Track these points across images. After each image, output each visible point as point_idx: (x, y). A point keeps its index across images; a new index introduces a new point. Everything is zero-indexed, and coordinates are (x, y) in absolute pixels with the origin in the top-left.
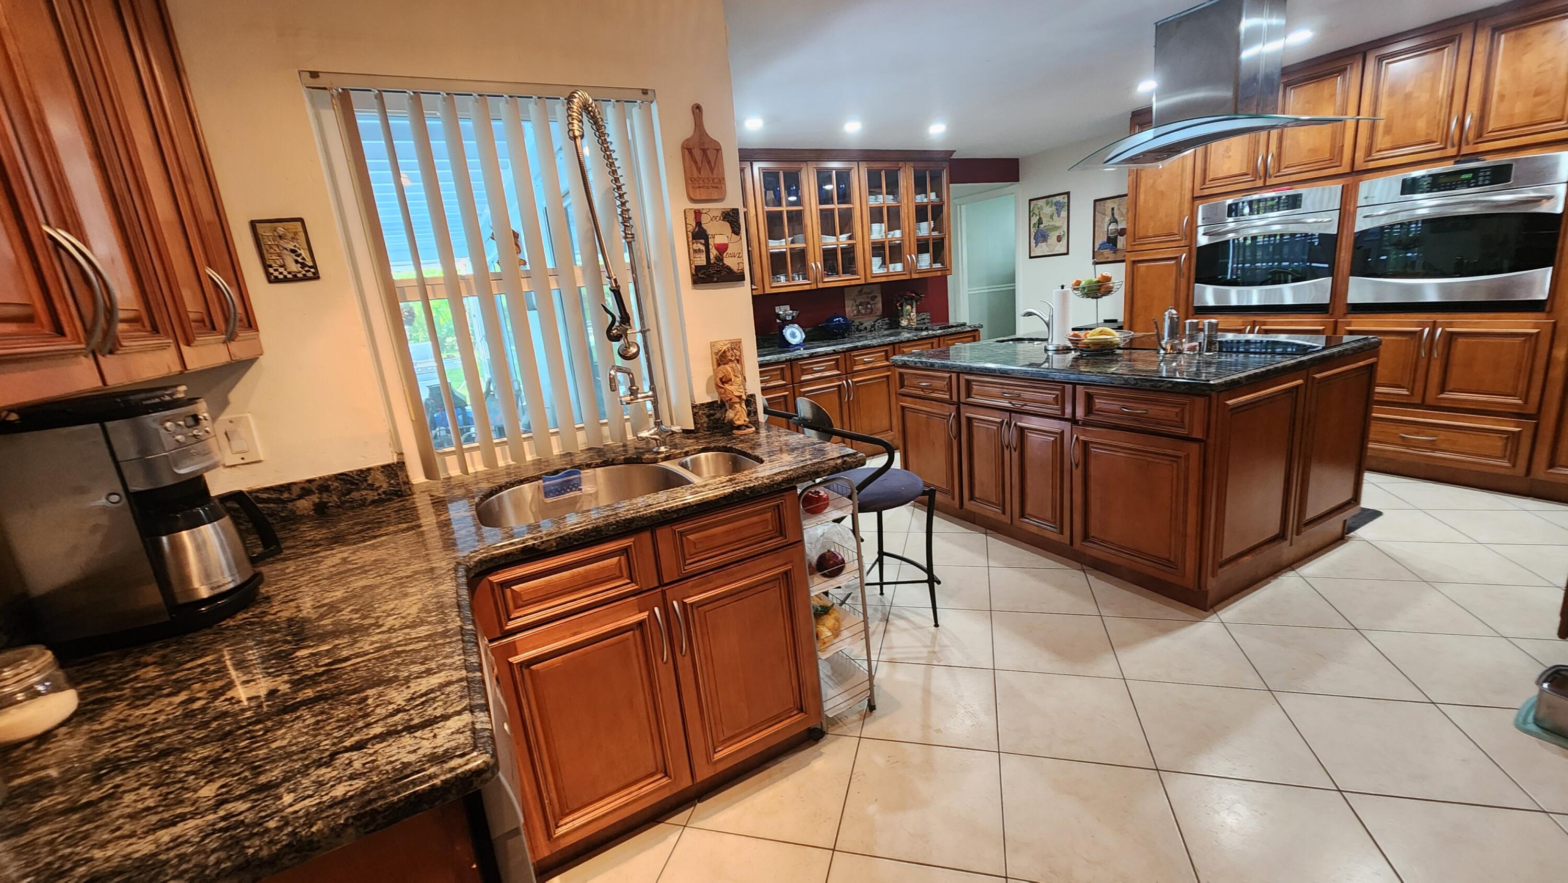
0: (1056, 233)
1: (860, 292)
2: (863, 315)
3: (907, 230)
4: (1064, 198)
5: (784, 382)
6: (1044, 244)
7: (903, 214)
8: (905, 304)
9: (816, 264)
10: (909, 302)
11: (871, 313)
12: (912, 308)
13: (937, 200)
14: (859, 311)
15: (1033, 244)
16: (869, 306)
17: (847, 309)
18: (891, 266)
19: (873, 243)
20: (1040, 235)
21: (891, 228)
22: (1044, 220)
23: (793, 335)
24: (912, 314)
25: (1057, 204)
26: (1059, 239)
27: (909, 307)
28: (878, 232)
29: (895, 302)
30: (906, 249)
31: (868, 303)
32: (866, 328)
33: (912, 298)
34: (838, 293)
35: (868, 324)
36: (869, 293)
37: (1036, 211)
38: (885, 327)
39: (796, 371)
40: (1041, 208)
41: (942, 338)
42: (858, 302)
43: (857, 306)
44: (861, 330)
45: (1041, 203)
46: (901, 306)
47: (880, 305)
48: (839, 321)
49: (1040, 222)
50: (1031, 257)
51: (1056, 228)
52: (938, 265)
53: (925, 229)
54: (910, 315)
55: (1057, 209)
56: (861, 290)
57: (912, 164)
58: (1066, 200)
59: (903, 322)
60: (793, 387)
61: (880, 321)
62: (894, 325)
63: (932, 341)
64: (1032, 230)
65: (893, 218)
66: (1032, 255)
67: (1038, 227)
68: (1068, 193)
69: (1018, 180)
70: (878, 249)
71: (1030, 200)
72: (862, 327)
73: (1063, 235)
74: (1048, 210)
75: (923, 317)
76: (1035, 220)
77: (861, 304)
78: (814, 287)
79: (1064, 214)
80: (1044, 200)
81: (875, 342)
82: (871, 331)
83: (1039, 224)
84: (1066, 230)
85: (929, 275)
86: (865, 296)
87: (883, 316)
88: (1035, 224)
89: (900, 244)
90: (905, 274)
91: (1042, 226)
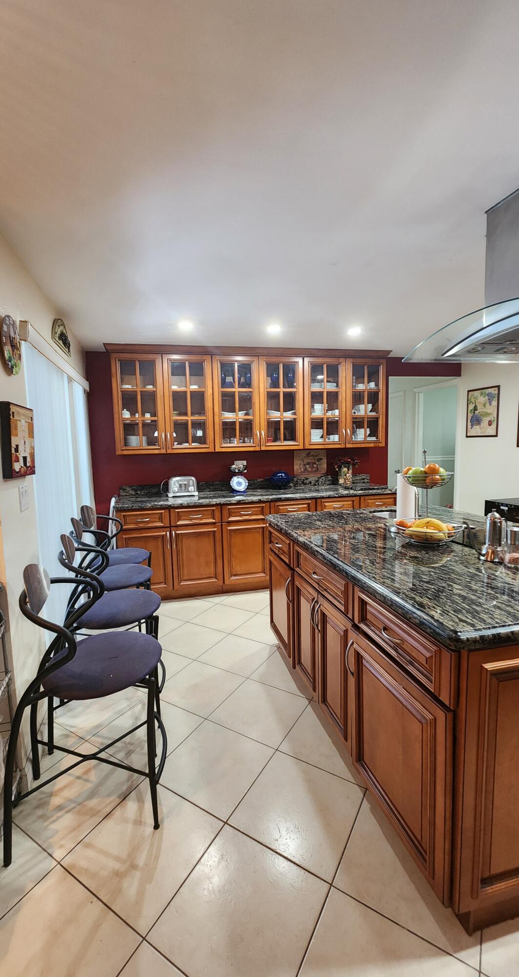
0: (488, 419)
1: (308, 455)
2: (309, 472)
3: (344, 410)
4: (495, 390)
5: (214, 521)
6: (478, 427)
7: (342, 397)
8: (343, 466)
9: (260, 431)
10: (347, 465)
11: (315, 471)
12: (348, 470)
13: (376, 388)
14: (306, 469)
15: (469, 426)
16: (315, 466)
17: (296, 467)
18: (331, 437)
19: (312, 419)
20: (475, 419)
21: (331, 408)
22: (479, 408)
23: (239, 484)
24: (348, 475)
25: (489, 395)
26: (490, 424)
27: (345, 469)
28: (319, 410)
29: (334, 464)
30: (342, 425)
31: (315, 463)
32: (310, 483)
33: (348, 463)
34: (289, 454)
35: (312, 478)
36: (316, 456)
37: (473, 400)
38: (328, 483)
39: (225, 513)
40: (476, 398)
41: (362, 498)
42: (306, 461)
43: (305, 465)
44: (306, 484)
45: (477, 393)
46: (340, 467)
47: (325, 466)
48: (282, 476)
49: (475, 409)
50: (467, 437)
51: (488, 414)
52: (374, 439)
53: (364, 410)
54: (346, 475)
55: (489, 399)
56: (309, 453)
57: (351, 360)
58: (497, 392)
59: (340, 480)
60: (222, 525)
61: (323, 478)
62: (335, 482)
63: (354, 499)
64: (469, 415)
65: (333, 400)
66: (468, 435)
67: (474, 413)
68: (498, 387)
69: (460, 376)
70: (317, 424)
71: (469, 391)
72: (307, 482)
73: (493, 420)
74: (481, 399)
75: (363, 477)
76: (471, 407)
77: (308, 463)
78: (258, 449)
79: (494, 403)
80: (480, 391)
81: (297, 496)
82: (315, 485)
83: (475, 410)
84: (495, 416)
85: (363, 446)
86: (311, 458)
87: (327, 474)
88: (471, 410)
89: (338, 420)
90: (341, 444)
91: (477, 412)
